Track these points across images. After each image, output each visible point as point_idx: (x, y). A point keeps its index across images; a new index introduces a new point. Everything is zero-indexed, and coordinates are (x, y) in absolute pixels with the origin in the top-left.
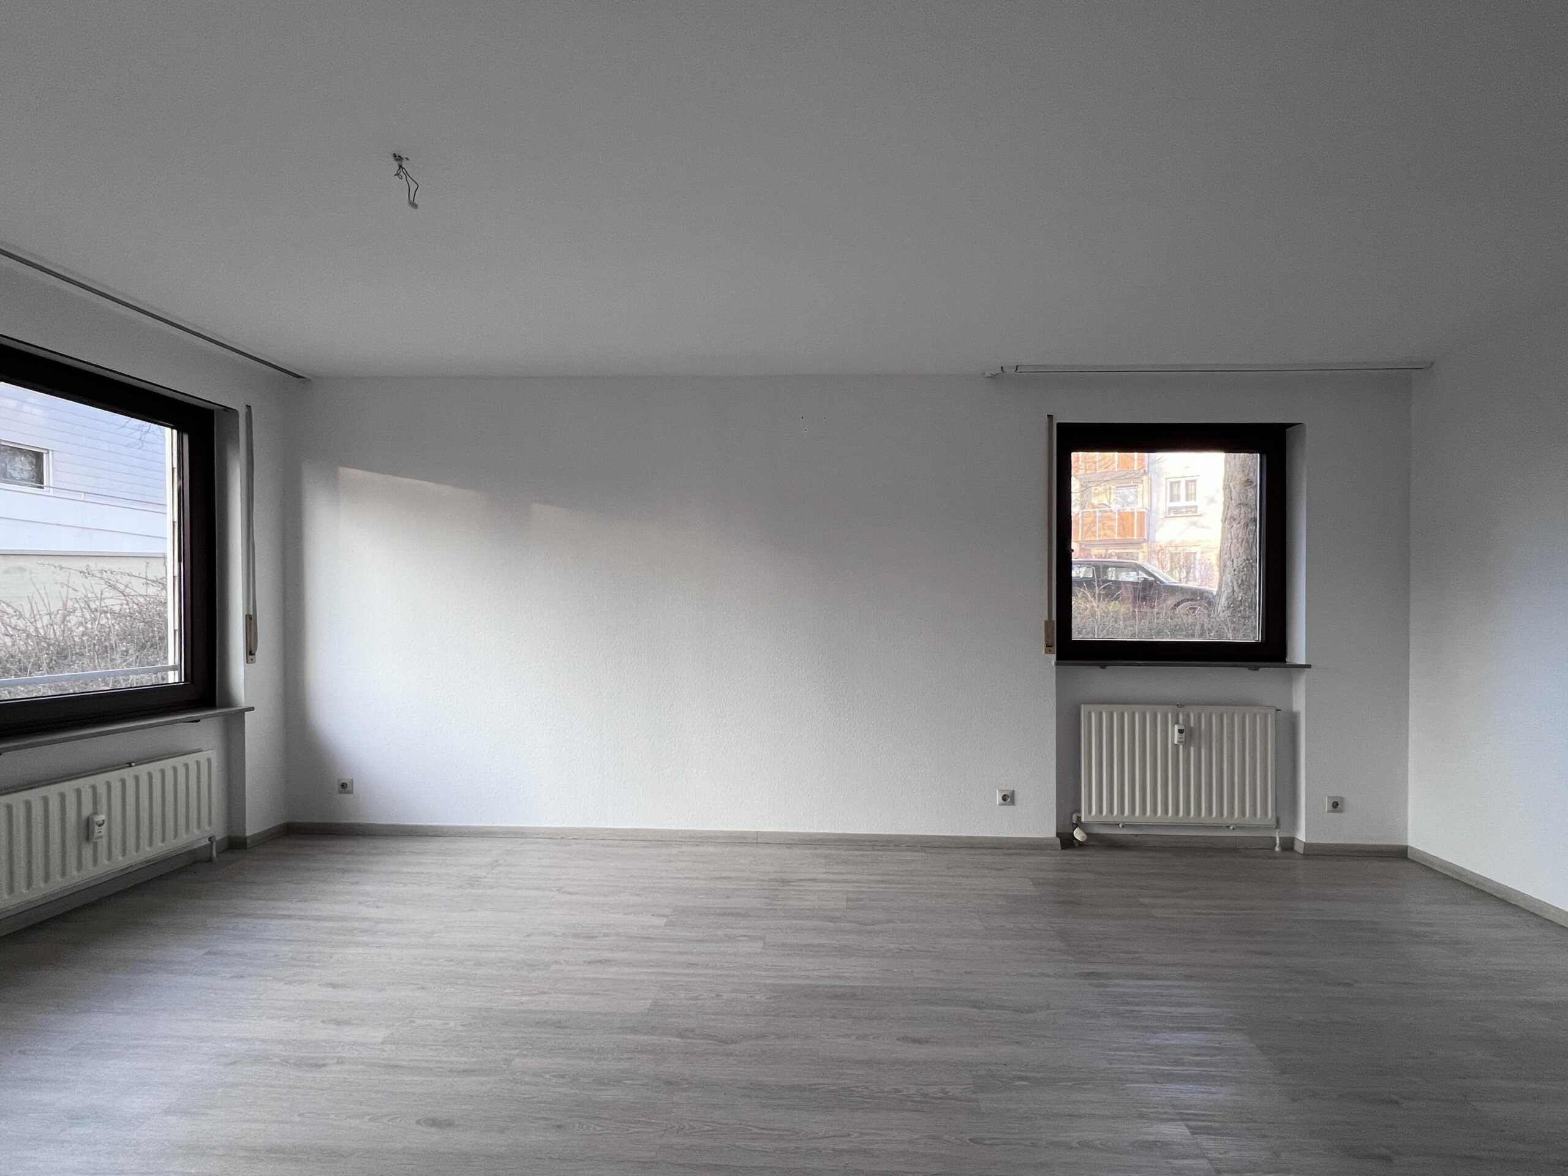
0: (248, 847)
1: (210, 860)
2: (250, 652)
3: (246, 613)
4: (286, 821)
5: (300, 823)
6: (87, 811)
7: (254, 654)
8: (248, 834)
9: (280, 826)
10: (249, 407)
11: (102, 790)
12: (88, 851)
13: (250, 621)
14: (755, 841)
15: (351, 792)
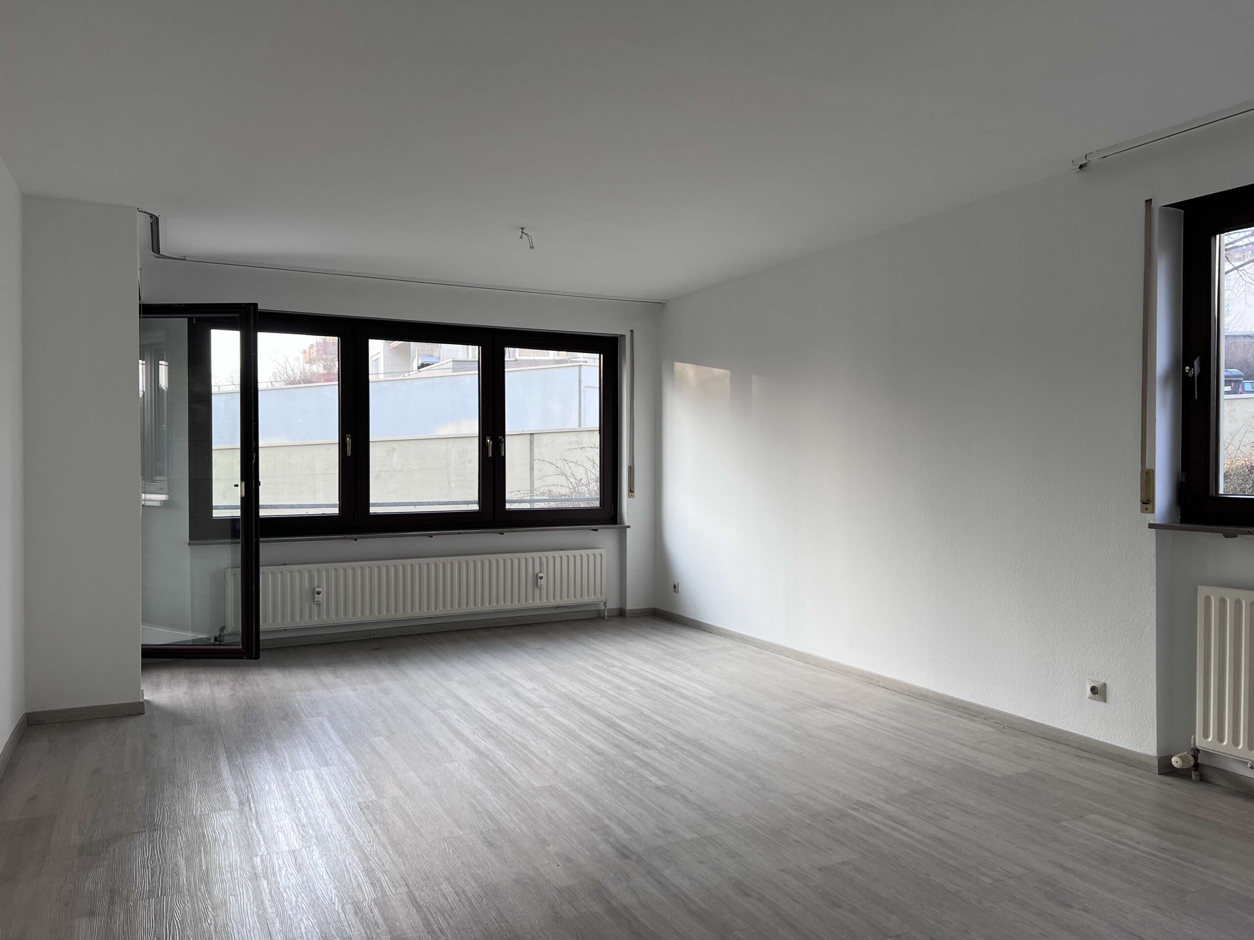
0: (627, 616)
1: (604, 618)
2: (631, 491)
3: (629, 465)
4: (653, 607)
5: (660, 610)
6: (537, 570)
7: (633, 492)
8: (627, 608)
9: (650, 609)
10: (632, 331)
11: (544, 560)
12: (537, 591)
13: (631, 469)
14: (877, 684)
15: (678, 592)
